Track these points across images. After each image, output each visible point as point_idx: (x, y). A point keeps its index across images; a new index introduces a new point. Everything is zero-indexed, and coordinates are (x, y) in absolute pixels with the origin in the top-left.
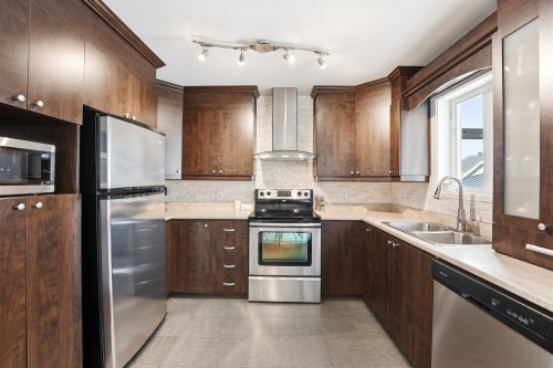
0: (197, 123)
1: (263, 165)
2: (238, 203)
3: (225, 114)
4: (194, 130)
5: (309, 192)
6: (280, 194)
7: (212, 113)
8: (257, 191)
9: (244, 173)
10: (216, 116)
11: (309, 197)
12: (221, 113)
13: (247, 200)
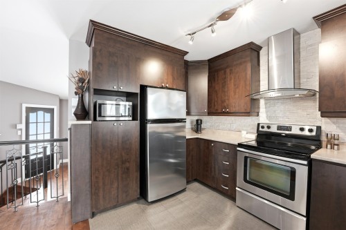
0: (215, 81)
1: (266, 104)
2: (244, 133)
3: (231, 70)
4: (213, 85)
5: (315, 128)
6: (279, 128)
7: (223, 71)
8: (259, 124)
9: (243, 111)
10: (225, 73)
11: (314, 134)
12: (228, 70)
13: (252, 131)
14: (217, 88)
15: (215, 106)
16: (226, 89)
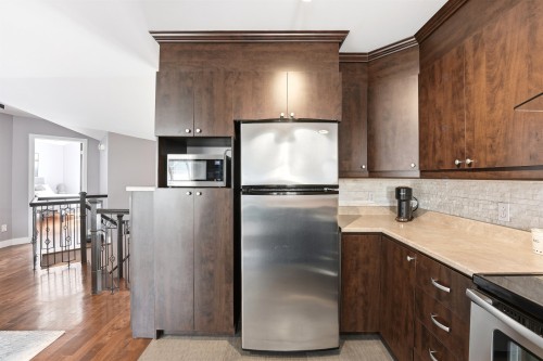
3: (478, 38)
10: (460, 52)
12: (468, 42)
14: (440, 101)
15: (435, 150)
16: (465, 100)
